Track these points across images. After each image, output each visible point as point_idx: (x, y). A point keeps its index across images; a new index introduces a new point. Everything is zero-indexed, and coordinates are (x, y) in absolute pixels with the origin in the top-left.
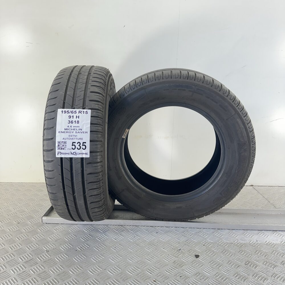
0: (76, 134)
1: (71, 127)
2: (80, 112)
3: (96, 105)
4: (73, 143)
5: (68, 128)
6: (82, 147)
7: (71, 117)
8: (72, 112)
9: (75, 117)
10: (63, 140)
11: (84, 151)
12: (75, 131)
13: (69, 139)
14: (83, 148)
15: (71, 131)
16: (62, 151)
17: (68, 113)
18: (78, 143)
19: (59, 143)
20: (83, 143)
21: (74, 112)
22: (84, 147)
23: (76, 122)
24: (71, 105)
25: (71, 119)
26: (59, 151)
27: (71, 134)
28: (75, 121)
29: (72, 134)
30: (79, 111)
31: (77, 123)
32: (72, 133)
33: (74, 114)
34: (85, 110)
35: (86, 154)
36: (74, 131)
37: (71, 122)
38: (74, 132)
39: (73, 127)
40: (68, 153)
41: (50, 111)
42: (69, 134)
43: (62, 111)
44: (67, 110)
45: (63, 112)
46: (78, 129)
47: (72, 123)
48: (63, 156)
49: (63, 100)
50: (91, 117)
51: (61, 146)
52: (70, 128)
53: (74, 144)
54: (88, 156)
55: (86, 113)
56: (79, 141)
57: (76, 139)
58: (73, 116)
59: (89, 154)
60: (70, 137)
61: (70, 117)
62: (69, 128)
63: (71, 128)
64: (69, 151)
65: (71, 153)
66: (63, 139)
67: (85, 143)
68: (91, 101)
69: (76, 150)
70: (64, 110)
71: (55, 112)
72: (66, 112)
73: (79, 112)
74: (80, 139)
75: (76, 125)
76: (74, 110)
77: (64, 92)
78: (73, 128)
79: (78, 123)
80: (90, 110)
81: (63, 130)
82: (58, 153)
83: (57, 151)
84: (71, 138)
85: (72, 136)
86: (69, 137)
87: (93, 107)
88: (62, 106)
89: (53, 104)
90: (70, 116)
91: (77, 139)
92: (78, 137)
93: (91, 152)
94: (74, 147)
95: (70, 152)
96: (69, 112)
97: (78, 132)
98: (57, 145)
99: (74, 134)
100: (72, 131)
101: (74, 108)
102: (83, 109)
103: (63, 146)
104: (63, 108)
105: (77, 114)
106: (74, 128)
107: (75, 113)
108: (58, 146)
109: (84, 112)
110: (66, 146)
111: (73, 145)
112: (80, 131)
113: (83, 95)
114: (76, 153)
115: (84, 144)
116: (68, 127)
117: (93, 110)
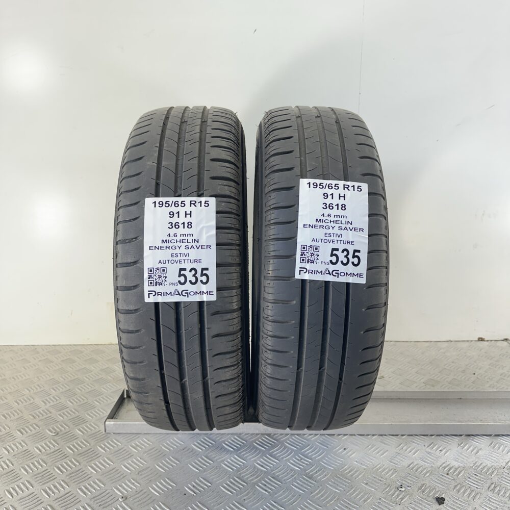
0: (186, 252)
1: (175, 235)
2: (192, 202)
3: (226, 188)
4: (181, 270)
5: (168, 238)
6: (200, 278)
7: (173, 214)
8: (175, 204)
9: (182, 214)
10: (160, 266)
11: (204, 288)
12: (183, 245)
13: (172, 262)
14: (201, 281)
15: (175, 244)
16: (158, 289)
17: (167, 205)
18: (190, 271)
19: (151, 271)
20: (203, 269)
21: (180, 203)
22: (204, 279)
23: (186, 225)
24: (173, 187)
25: (175, 220)
26: (152, 288)
27: (175, 252)
28: (184, 223)
29: (177, 251)
30: (191, 201)
31: (188, 227)
32: (178, 248)
33: (180, 209)
34: (203, 199)
35: (209, 293)
36: (181, 244)
37: (175, 226)
38: (183, 248)
39: (179, 235)
40: (171, 293)
41: (128, 203)
42: (171, 251)
43: (155, 202)
44: (164, 200)
45: (157, 205)
46: (190, 241)
47: (177, 227)
48: (160, 299)
49: (155, 178)
50: (217, 212)
51: (155, 277)
52: (174, 238)
53: (182, 272)
54: (213, 298)
55: (207, 205)
56: (194, 265)
57: (186, 261)
58: (178, 212)
59: (215, 292)
60: (174, 259)
61: (172, 214)
62: (170, 239)
63: (175, 238)
64: (172, 289)
65: (177, 293)
66: (160, 262)
67: (207, 269)
68: (213, 178)
69: (188, 286)
70: (158, 200)
71: (139, 204)
72: (163, 204)
73: (191, 204)
74: (196, 261)
75: (187, 231)
76: (180, 199)
77: (156, 162)
78: (178, 238)
79: (190, 226)
80: (214, 198)
81: (159, 244)
82: (149, 294)
83: (147, 288)
84: (177, 259)
85: (179, 255)
86: (171, 259)
87: (219, 192)
88: (154, 193)
89: (134, 188)
90: (172, 213)
91: (189, 261)
92: (192, 257)
93: (218, 289)
94: (182, 279)
95: (176, 290)
96: (170, 203)
97: (190, 247)
98: (146, 275)
99: (183, 250)
100: (179, 244)
101: (180, 196)
102: (199, 196)
103: (160, 277)
104: (157, 195)
105: (188, 208)
106: (182, 238)
107: (183, 205)
108: (149, 278)
109: (201, 202)
110: (166, 277)
111: (180, 275)
112: (194, 244)
113: (197, 165)
114: (189, 292)
115: (204, 272)
116: (169, 235)
117: (220, 199)
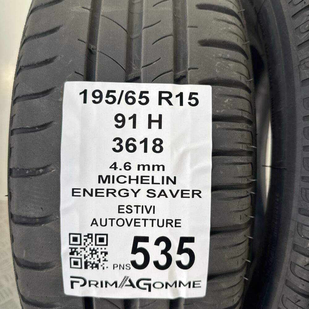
0: (149, 202)
1: (127, 166)
2: (164, 95)
3: (232, 64)
4: (138, 239)
5: (112, 172)
6: (176, 257)
7: (123, 121)
8: (127, 98)
9: (142, 121)
10: (95, 230)
11: (183, 275)
12: (144, 188)
13: (120, 222)
14: (179, 264)
15: (127, 186)
16: (90, 274)
17: (110, 99)
18: (157, 243)
19: (75, 239)
20: (183, 240)
21: (137, 96)
22: (185, 259)
23: (150, 145)
24: (122, 60)
25: (126, 133)
26: (77, 272)
27: (125, 202)
28: (145, 141)
29: (131, 200)
30: (160, 93)
31: (154, 149)
32: (132, 194)
33: (137, 108)
34: (186, 89)
35: (192, 285)
36: (140, 186)
37: (127, 145)
38: (143, 194)
39: (134, 167)
40: (116, 283)
42: (119, 201)
43: (85, 92)
44: (104, 87)
45: (90, 98)
46: (158, 179)
47: (131, 148)
48: (94, 292)
49: (85, 40)
50: (215, 119)
51: (84, 253)
52: (124, 172)
53: (140, 245)
54: (200, 292)
55: (193, 102)
56: (166, 232)
57: (149, 223)
58: (134, 117)
59: (204, 283)
60: (124, 216)
61: (120, 121)
62: (117, 173)
63: (127, 173)
64: (118, 276)
65: (128, 283)
66: (94, 222)
67: (191, 240)
68: (205, 43)
69: (151, 271)
70: (91, 86)
72: (101, 96)
73: (160, 98)
74: (168, 222)
75: (151, 158)
76: (137, 88)
77: (89, 7)
78: (134, 173)
79: (158, 149)
80: (209, 88)
81: (94, 184)
82: (72, 283)
83: (67, 272)
84: (129, 217)
85: (134, 209)
86: (117, 216)
87: (218, 73)
88: (82, 70)
89: (44, 59)
90: (120, 118)
91: (155, 222)
92: (161, 215)
93: (210, 277)
94: (140, 258)
96: (117, 95)
97: (157, 194)
98: (65, 248)
99: (143, 199)
100: (134, 185)
101: (136, 80)
102: (178, 81)
103: (93, 252)
104: (89, 77)
105: (154, 108)
106: (141, 173)
107: (144, 100)
108: (72, 253)
109: (181, 95)
110: (106, 253)
111: (135, 250)
112: (167, 188)
114: (152, 282)
115: (186, 245)
116: (114, 166)
117: (220, 89)
